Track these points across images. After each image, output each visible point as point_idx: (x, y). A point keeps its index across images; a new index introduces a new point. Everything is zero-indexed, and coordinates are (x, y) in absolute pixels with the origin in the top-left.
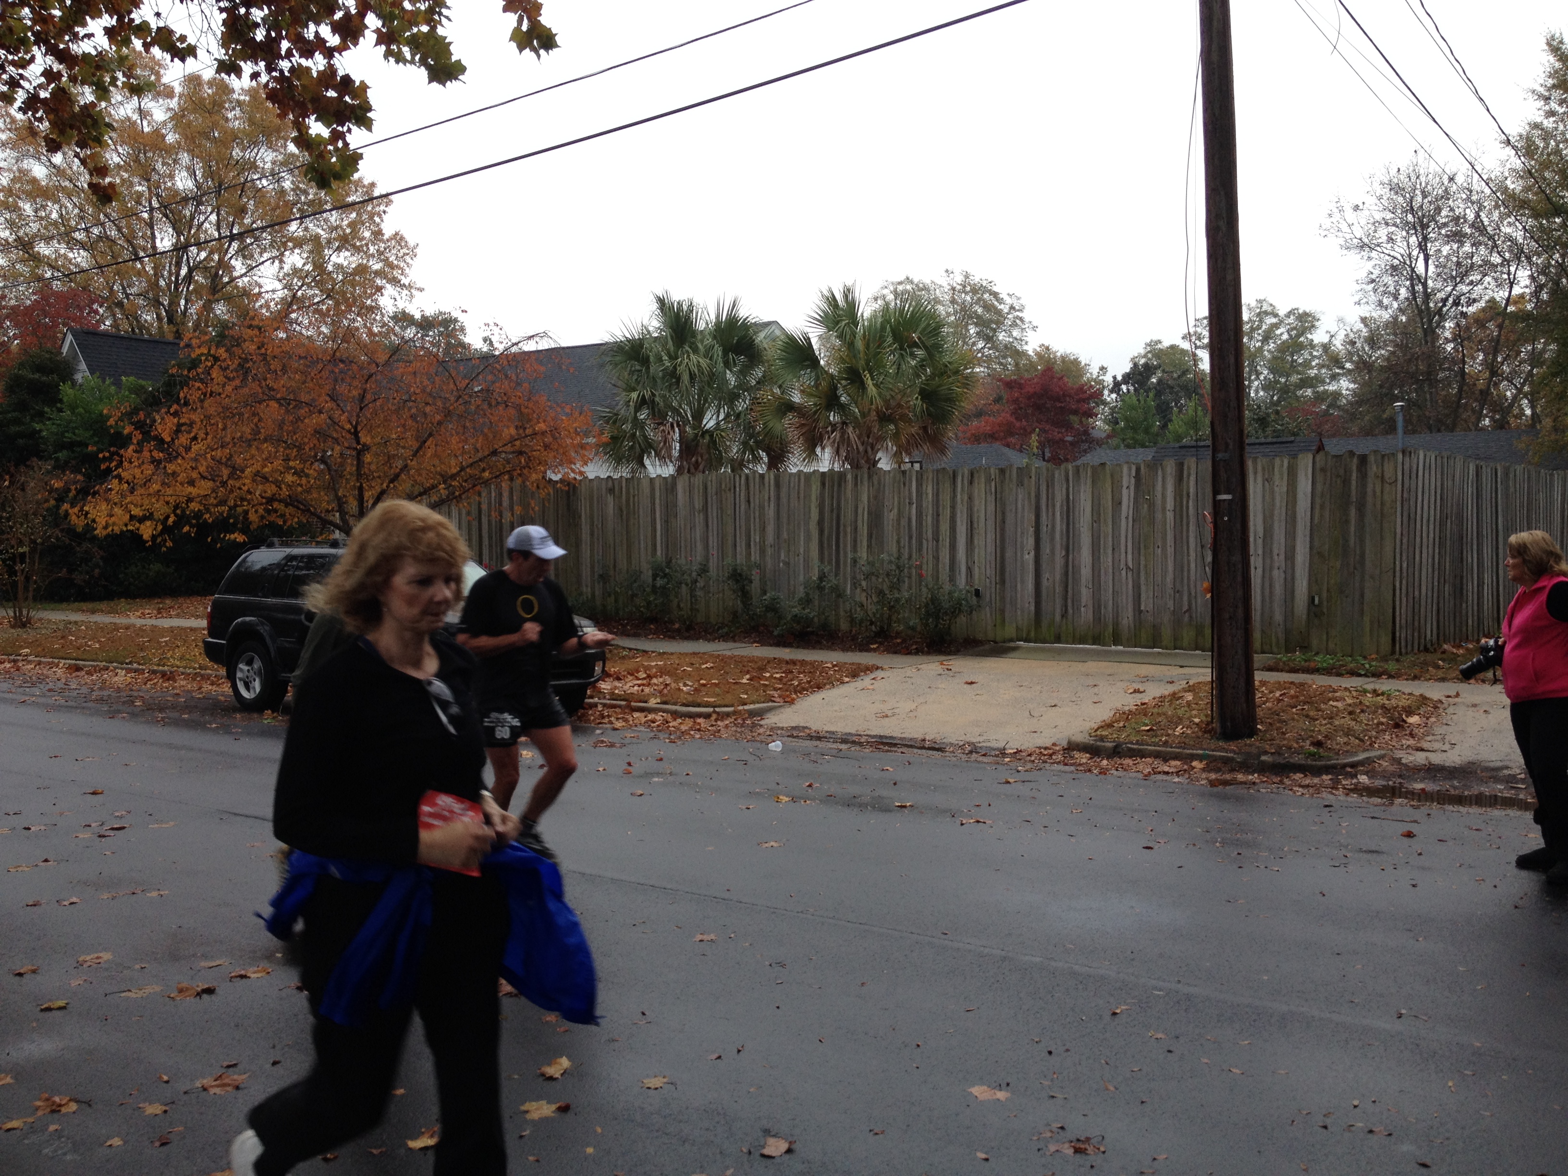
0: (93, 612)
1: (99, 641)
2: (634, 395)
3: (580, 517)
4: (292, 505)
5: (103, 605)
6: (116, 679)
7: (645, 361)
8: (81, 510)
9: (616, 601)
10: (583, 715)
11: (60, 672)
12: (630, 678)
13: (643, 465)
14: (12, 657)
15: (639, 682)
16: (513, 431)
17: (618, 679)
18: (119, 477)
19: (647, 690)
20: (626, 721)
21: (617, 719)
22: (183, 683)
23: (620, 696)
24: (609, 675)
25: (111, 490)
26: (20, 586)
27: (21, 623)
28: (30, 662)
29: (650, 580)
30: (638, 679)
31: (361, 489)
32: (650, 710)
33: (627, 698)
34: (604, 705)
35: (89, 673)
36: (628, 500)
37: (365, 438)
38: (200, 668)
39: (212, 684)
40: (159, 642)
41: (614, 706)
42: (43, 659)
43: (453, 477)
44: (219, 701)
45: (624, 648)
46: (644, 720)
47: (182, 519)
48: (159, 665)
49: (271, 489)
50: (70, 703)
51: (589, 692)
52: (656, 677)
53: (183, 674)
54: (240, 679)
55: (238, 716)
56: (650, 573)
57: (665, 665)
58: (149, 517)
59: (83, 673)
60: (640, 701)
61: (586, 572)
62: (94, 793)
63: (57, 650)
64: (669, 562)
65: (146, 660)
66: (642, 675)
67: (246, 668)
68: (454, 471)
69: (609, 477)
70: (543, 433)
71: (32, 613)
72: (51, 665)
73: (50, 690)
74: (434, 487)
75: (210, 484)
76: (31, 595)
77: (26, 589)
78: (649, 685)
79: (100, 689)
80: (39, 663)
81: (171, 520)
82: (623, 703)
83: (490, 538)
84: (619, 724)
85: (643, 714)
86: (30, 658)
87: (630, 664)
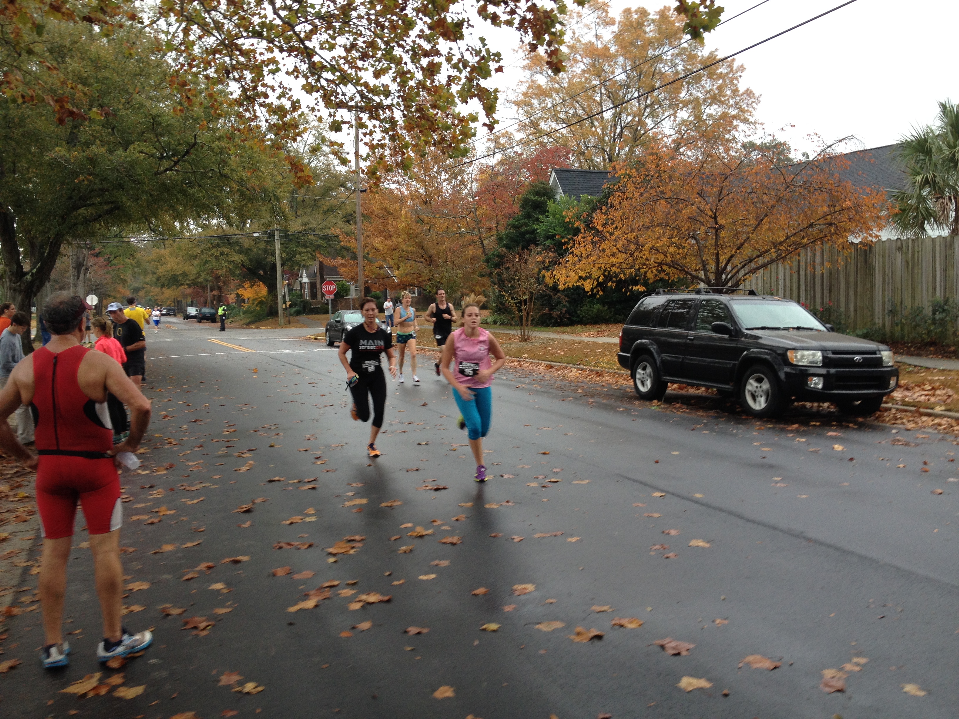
0: (563, 333)
1: (564, 351)
2: (919, 178)
3: (874, 269)
4: (673, 267)
5: (569, 329)
6: (571, 374)
7: (928, 153)
8: (552, 273)
9: (902, 329)
10: (880, 416)
11: (542, 368)
12: (917, 389)
13: (924, 229)
14: (518, 359)
15: (926, 393)
16: (826, 209)
17: (908, 389)
18: (572, 253)
19: (933, 399)
20: (916, 423)
21: (909, 421)
22: (607, 378)
23: (910, 403)
24: (900, 387)
25: (568, 261)
26: (524, 319)
27: (525, 339)
28: (527, 362)
29: (930, 314)
30: (924, 390)
31: (717, 254)
32: (937, 416)
33: (916, 404)
34: (897, 410)
35: (557, 370)
36: (913, 255)
37: (721, 221)
38: (618, 369)
39: (624, 380)
40: (596, 352)
41: (906, 411)
42: (534, 361)
43: (781, 243)
44: (626, 392)
45: (910, 365)
46: (931, 423)
47: (608, 278)
48: (594, 366)
49: (661, 257)
50: (543, 389)
51: (884, 399)
52: (939, 388)
53: (608, 372)
54: (639, 379)
55: (637, 402)
56: (931, 309)
57: (946, 379)
58: (589, 277)
59: (554, 369)
60: (927, 408)
61: (878, 308)
62: (544, 454)
63: (542, 355)
64: (946, 302)
65: (588, 363)
66: (928, 387)
67: (642, 372)
68: (782, 239)
69: (898, 239)
70: (849, 209)
71: (531, 333)
72: (538, 364)
73: (534, 380)
74: (767, 251)
75: (624, 255)
76: (529, 323)
77: (527, 320)
78: (934, 395)
79: (561, 380)
80: (532, 363)
81: (601, 278)
82: (913, 409)
83: (806, 285)
84: (911, 425)
85: (931, 418)
86: (527, 360)
87: (918, 378)
